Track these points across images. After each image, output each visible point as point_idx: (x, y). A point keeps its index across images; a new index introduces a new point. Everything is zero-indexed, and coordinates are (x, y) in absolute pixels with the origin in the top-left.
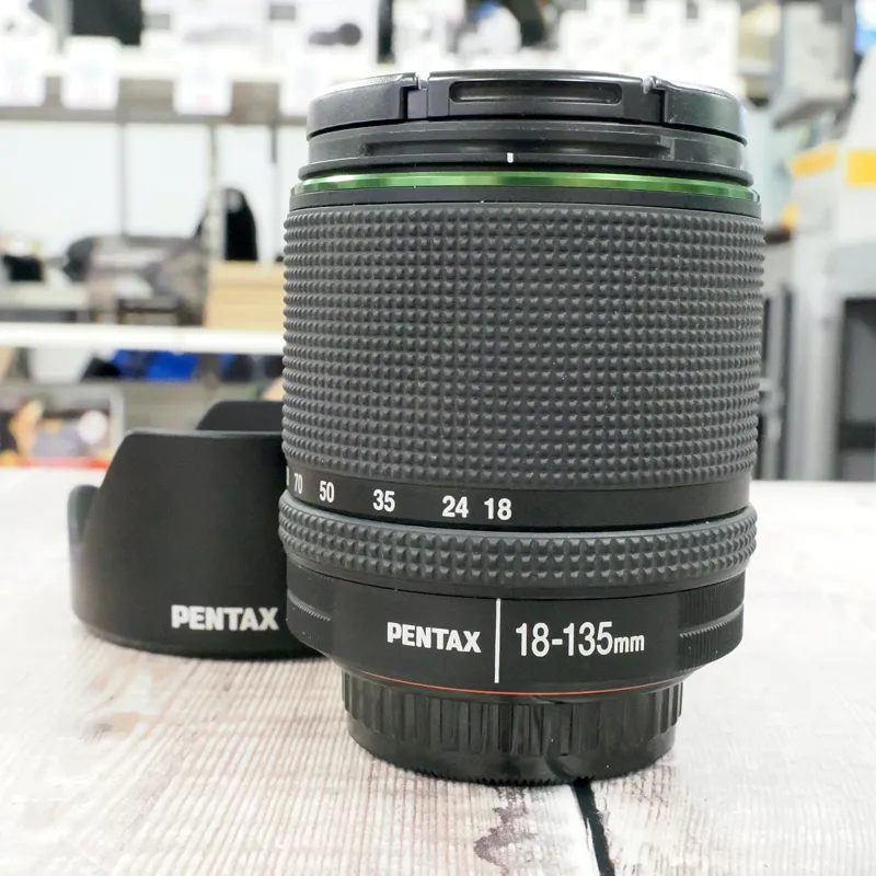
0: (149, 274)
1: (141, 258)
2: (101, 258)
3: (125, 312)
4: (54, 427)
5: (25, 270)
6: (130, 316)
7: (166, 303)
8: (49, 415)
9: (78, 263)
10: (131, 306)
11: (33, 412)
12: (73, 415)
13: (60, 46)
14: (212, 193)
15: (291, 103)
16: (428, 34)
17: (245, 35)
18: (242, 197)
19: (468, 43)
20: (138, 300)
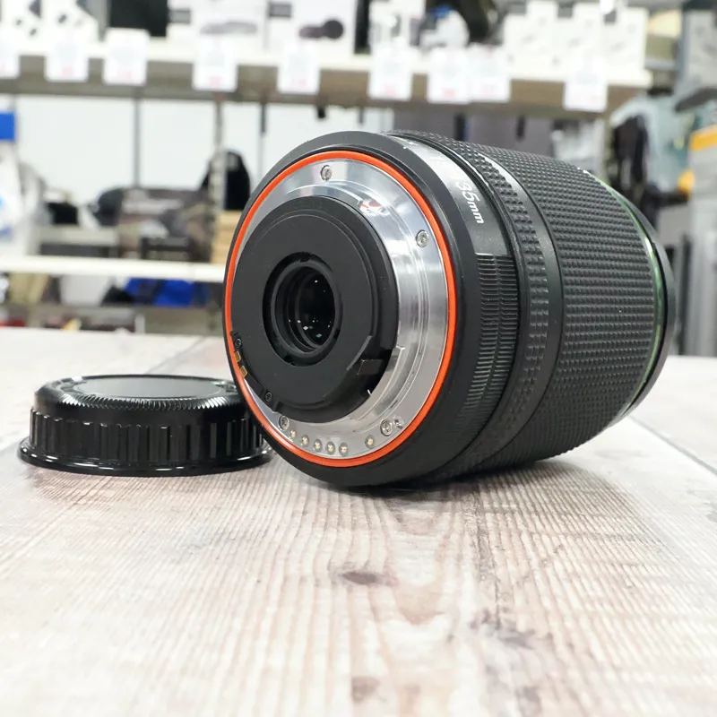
0: (166, 219)
1: (160, 206)
2: (128, 206)
3: (148, 249)
5: (65, 214)
6: (152, 252)
7: (180, 242)
9: (110, 208)
10: (153, 244)
13: (102, 35)
14: (217, 155)
15: (285, 84)
16: (396, 30)
17: (249, 28)
18: (239, 160)
19: (429, 38)
20: (158, 239)
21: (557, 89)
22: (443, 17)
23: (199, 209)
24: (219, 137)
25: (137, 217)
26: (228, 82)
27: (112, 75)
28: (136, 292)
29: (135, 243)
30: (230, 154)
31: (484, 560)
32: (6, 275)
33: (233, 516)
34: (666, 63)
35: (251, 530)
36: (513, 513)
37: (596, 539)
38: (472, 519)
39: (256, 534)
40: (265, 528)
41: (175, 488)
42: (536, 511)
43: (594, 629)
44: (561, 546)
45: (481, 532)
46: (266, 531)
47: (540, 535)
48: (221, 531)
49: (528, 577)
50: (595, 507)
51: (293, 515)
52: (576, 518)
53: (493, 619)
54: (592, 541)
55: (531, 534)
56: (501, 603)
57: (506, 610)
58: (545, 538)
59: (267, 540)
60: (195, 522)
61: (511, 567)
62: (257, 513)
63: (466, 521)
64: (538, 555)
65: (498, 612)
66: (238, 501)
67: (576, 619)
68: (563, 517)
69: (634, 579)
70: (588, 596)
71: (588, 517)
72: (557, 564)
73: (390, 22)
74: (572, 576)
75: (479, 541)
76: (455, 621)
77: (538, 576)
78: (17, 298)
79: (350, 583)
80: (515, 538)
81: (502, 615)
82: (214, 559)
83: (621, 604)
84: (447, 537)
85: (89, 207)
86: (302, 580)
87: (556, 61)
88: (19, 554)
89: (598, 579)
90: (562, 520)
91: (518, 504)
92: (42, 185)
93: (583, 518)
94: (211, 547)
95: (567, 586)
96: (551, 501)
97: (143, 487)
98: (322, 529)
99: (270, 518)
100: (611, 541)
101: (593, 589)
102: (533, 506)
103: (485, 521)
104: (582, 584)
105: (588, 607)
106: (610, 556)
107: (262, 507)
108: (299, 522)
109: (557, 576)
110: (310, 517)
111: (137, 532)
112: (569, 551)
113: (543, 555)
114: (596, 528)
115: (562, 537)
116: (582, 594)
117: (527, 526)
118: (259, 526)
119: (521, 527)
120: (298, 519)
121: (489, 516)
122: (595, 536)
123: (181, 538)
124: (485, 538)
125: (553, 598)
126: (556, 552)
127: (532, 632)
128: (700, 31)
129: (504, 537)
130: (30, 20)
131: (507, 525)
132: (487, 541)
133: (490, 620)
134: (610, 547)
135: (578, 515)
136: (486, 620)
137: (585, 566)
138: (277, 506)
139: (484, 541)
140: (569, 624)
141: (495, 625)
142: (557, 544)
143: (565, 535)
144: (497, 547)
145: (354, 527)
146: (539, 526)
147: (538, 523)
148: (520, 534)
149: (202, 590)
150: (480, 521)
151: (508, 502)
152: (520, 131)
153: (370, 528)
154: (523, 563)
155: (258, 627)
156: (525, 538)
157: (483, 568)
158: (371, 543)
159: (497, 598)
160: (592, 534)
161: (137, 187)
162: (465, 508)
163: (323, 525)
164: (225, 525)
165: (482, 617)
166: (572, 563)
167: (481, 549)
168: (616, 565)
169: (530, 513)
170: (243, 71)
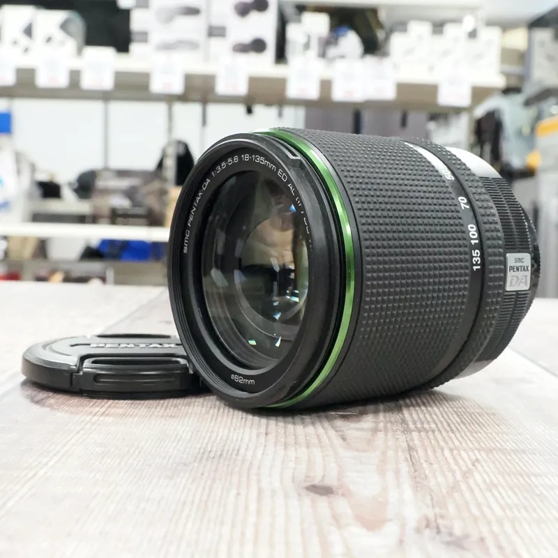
1: (125, 183)
2: (101, 183)
3: (116, 217)
6: (119, 219)
7: (141, 211)
8: (67, 280)
9: (85, 186)
10: (120, 213)
12: (82, 280)
13: (79, 51)
14: (169, 144)
15: (222, 88)
16: (307, 46)
17: (193, 45)
18: (186, 147)
19: (332, 51)
20: (124, 209)
21: (433, 90)
22: (343, 35)
23: (156, 185)
24: (170, 130)
25: (107, 192)
26: (177, 87)
27: (87, 83)
28: (105, 250)
29: (106, 211)
30: (179, 142)
31: (417, 473)
32: (5, 238)
33: (210, 437)
34: (516, 69)
35: (226, 449)
36: (433, 432)
37: (504, 454)
38: (402, 437)
39: (230, 452)
40: (237, 447)
41: (160, 414)
42: (452, 430)
43: (516, 532)
44: (477, 460)
45: (411, 449)
46: (238, 451)
47: (459, 451)
48: (202, 450)
49: (455, 488)
50: (498, 425)
51: (258, 436)
52: (485, 435)
53: (433, 524)
54: (501, 455)
55: (451, 450)
56: (437, 510)
57: (442, 517)
58: (463, 453)
59: (240, 458)
60: (180, 443)
61: (440, 479)
62: (228, 434)
63: (397, 439)
64: (460, 468)
65: (436, 519)
66: (212, 424)
67: (501, 523)
68: (474, 434)
69: (540, 488)
70: (507, 504)
71: (494, 434)
72: (477, 476)
73: (302, 40)
74: (491, 486)
75: (411, 456)
76: (403, 526)
77: (464, 487)
78: (13, 256)
79: (312, 494)
80: (439, 453)
81: (440, 522)
82: (199, 475)
83: (535, 510)
84: (384, 453)
85: (70, 184)
86: (273, 493)
87: (431, 68)
88: (41, 473)
89: (512, 489)
90: (474, 437)
91: (436, 424)
92: (33, 168)
93: (490, 435)
94: (196, 465)
95: (488, 494)
96: (462, 421)
97: (135, 414)
98: (283, 448)
99: (240, 438)
100: (516, 455)
101: (509, 497)
102: (449, 425)
103: (412, 440)
104: (500, 493)
105: (508, 512)
106: (518, 468)
107: (232, 430)
108: (264, 442)
109: (478, 486)
110: (272, 437)
111: (134, 452)
112: (484, 464)
113: (464, 468)
114: (503, 444)
115: (476, 452)
116: (502, 502)
117: (447, 443)
118: (232, 446)
119: (442, 443)
120: (262, 439)
121: (415, 434)
122: (503, 451)
123: (170, 457)
124: (415, 453)
125: (479, 506)
126: (474, 465)
127: (466, 536)
128: (542, 44)
129: (430, 452)
130: (24, 40)
131: (431, 443)
132: (417, 456)
133: (430, 525)
134: (517, 460)
135: (486, 434)
136: (427, 526)
137: (500, 477)
138: (244, 429)
139: (414, 457)
140: (496, 528)
141: (435, 531)
142: (473, 458)
143: (479, 450)
144: (426, 461)
145: (308, 446)
146: (457, 443)
147: (455, 441)
148: (443, 450)
149: (193, 502)
150: (408, 439)
151: (428, 423)
152: (404, 122)
153: (321, 447)
154: (449, 475)
155: (243, 534)
156: (447, 453)
157: (418, 480)
158: (324, 459)
159: (433, 507)
160: (500, 449)
161: (106, 169)
162: (395, 428)
163: (284, 444)
164: (204, 445)
165: (424, 523)
166: (488, 475)
167: (413, 464)
168: (525, 477)
169: (447, 432)
170: (189, 79)
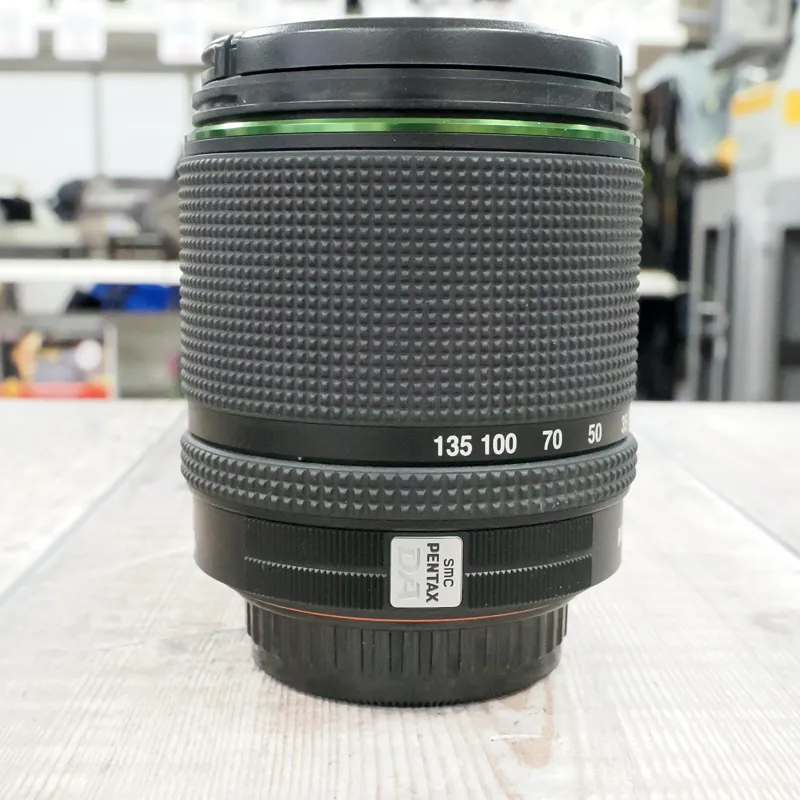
0: (136, 213)
1: (127, 198)
2: (91, 199)
3: (116, 248)
4: (53, 355)
5: (18, 210)
6: (121, 252)
7: (153, 239)
8: (49, 344)
9: (69, 203)
10: (121, 243)
11: (32, 342)
12: (70, 344)
20: (128, 238)
25: (100, 212)
29: (100, 241)
85: (46, 200)
161: (100, 178)
